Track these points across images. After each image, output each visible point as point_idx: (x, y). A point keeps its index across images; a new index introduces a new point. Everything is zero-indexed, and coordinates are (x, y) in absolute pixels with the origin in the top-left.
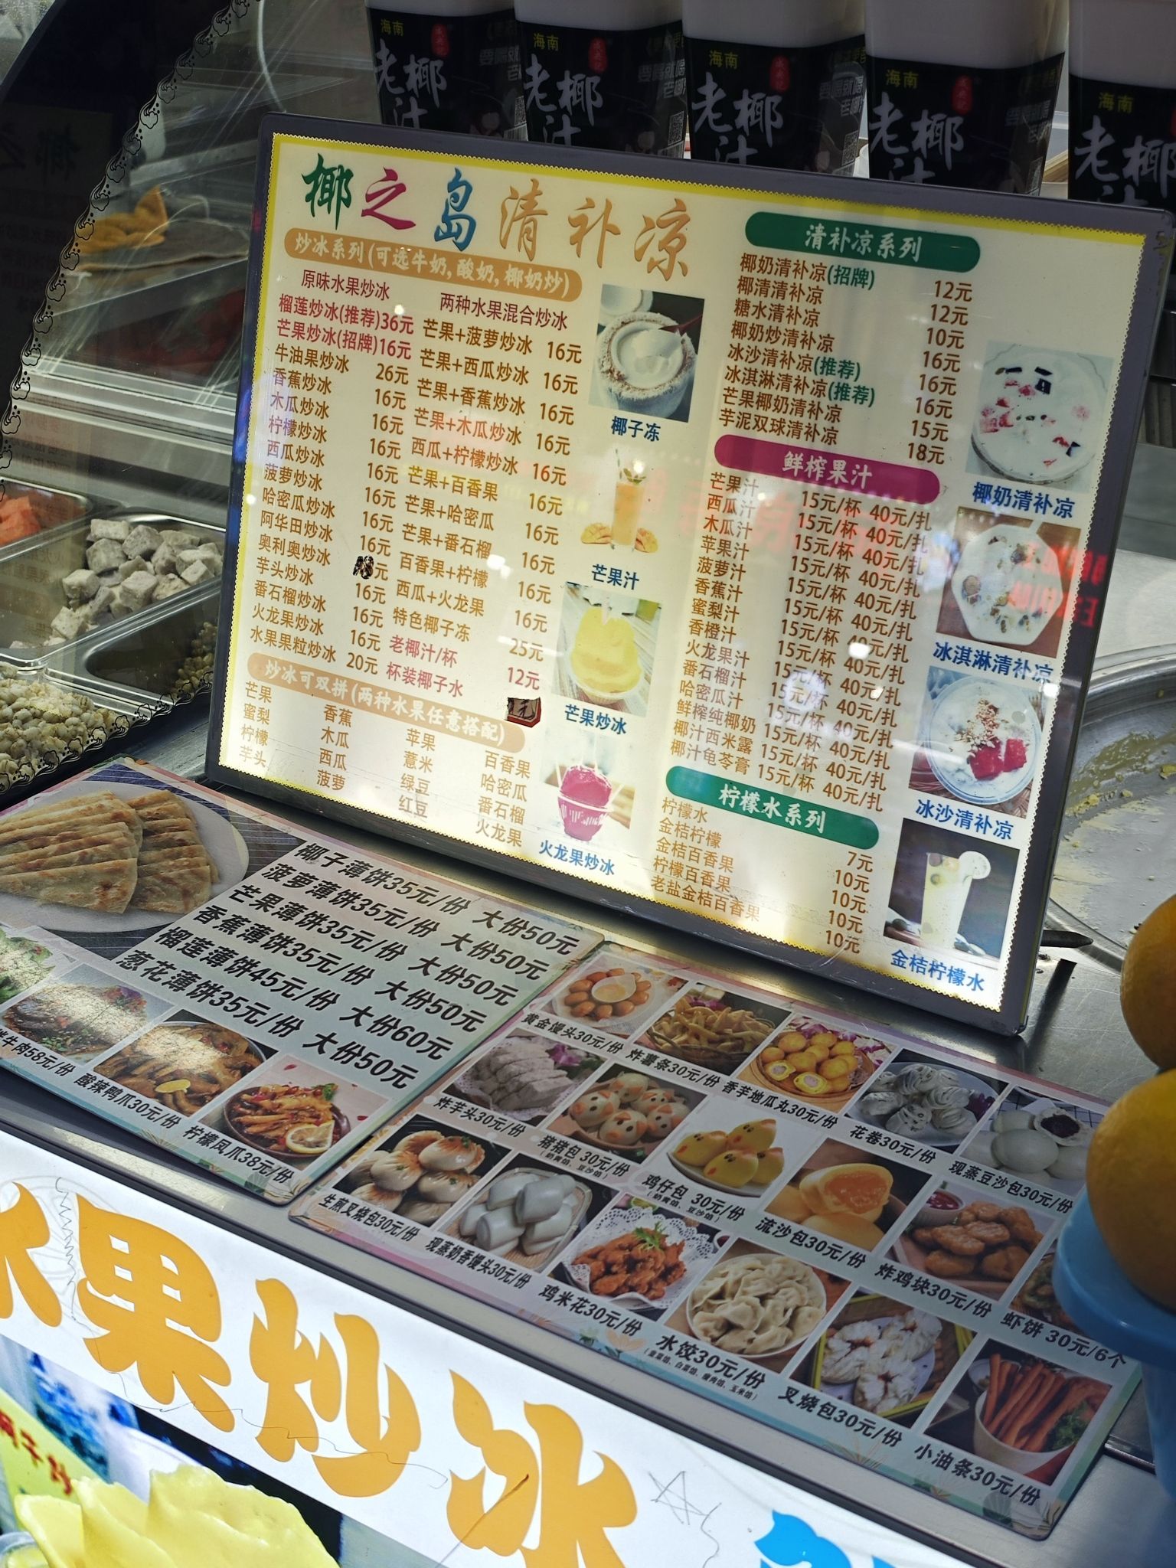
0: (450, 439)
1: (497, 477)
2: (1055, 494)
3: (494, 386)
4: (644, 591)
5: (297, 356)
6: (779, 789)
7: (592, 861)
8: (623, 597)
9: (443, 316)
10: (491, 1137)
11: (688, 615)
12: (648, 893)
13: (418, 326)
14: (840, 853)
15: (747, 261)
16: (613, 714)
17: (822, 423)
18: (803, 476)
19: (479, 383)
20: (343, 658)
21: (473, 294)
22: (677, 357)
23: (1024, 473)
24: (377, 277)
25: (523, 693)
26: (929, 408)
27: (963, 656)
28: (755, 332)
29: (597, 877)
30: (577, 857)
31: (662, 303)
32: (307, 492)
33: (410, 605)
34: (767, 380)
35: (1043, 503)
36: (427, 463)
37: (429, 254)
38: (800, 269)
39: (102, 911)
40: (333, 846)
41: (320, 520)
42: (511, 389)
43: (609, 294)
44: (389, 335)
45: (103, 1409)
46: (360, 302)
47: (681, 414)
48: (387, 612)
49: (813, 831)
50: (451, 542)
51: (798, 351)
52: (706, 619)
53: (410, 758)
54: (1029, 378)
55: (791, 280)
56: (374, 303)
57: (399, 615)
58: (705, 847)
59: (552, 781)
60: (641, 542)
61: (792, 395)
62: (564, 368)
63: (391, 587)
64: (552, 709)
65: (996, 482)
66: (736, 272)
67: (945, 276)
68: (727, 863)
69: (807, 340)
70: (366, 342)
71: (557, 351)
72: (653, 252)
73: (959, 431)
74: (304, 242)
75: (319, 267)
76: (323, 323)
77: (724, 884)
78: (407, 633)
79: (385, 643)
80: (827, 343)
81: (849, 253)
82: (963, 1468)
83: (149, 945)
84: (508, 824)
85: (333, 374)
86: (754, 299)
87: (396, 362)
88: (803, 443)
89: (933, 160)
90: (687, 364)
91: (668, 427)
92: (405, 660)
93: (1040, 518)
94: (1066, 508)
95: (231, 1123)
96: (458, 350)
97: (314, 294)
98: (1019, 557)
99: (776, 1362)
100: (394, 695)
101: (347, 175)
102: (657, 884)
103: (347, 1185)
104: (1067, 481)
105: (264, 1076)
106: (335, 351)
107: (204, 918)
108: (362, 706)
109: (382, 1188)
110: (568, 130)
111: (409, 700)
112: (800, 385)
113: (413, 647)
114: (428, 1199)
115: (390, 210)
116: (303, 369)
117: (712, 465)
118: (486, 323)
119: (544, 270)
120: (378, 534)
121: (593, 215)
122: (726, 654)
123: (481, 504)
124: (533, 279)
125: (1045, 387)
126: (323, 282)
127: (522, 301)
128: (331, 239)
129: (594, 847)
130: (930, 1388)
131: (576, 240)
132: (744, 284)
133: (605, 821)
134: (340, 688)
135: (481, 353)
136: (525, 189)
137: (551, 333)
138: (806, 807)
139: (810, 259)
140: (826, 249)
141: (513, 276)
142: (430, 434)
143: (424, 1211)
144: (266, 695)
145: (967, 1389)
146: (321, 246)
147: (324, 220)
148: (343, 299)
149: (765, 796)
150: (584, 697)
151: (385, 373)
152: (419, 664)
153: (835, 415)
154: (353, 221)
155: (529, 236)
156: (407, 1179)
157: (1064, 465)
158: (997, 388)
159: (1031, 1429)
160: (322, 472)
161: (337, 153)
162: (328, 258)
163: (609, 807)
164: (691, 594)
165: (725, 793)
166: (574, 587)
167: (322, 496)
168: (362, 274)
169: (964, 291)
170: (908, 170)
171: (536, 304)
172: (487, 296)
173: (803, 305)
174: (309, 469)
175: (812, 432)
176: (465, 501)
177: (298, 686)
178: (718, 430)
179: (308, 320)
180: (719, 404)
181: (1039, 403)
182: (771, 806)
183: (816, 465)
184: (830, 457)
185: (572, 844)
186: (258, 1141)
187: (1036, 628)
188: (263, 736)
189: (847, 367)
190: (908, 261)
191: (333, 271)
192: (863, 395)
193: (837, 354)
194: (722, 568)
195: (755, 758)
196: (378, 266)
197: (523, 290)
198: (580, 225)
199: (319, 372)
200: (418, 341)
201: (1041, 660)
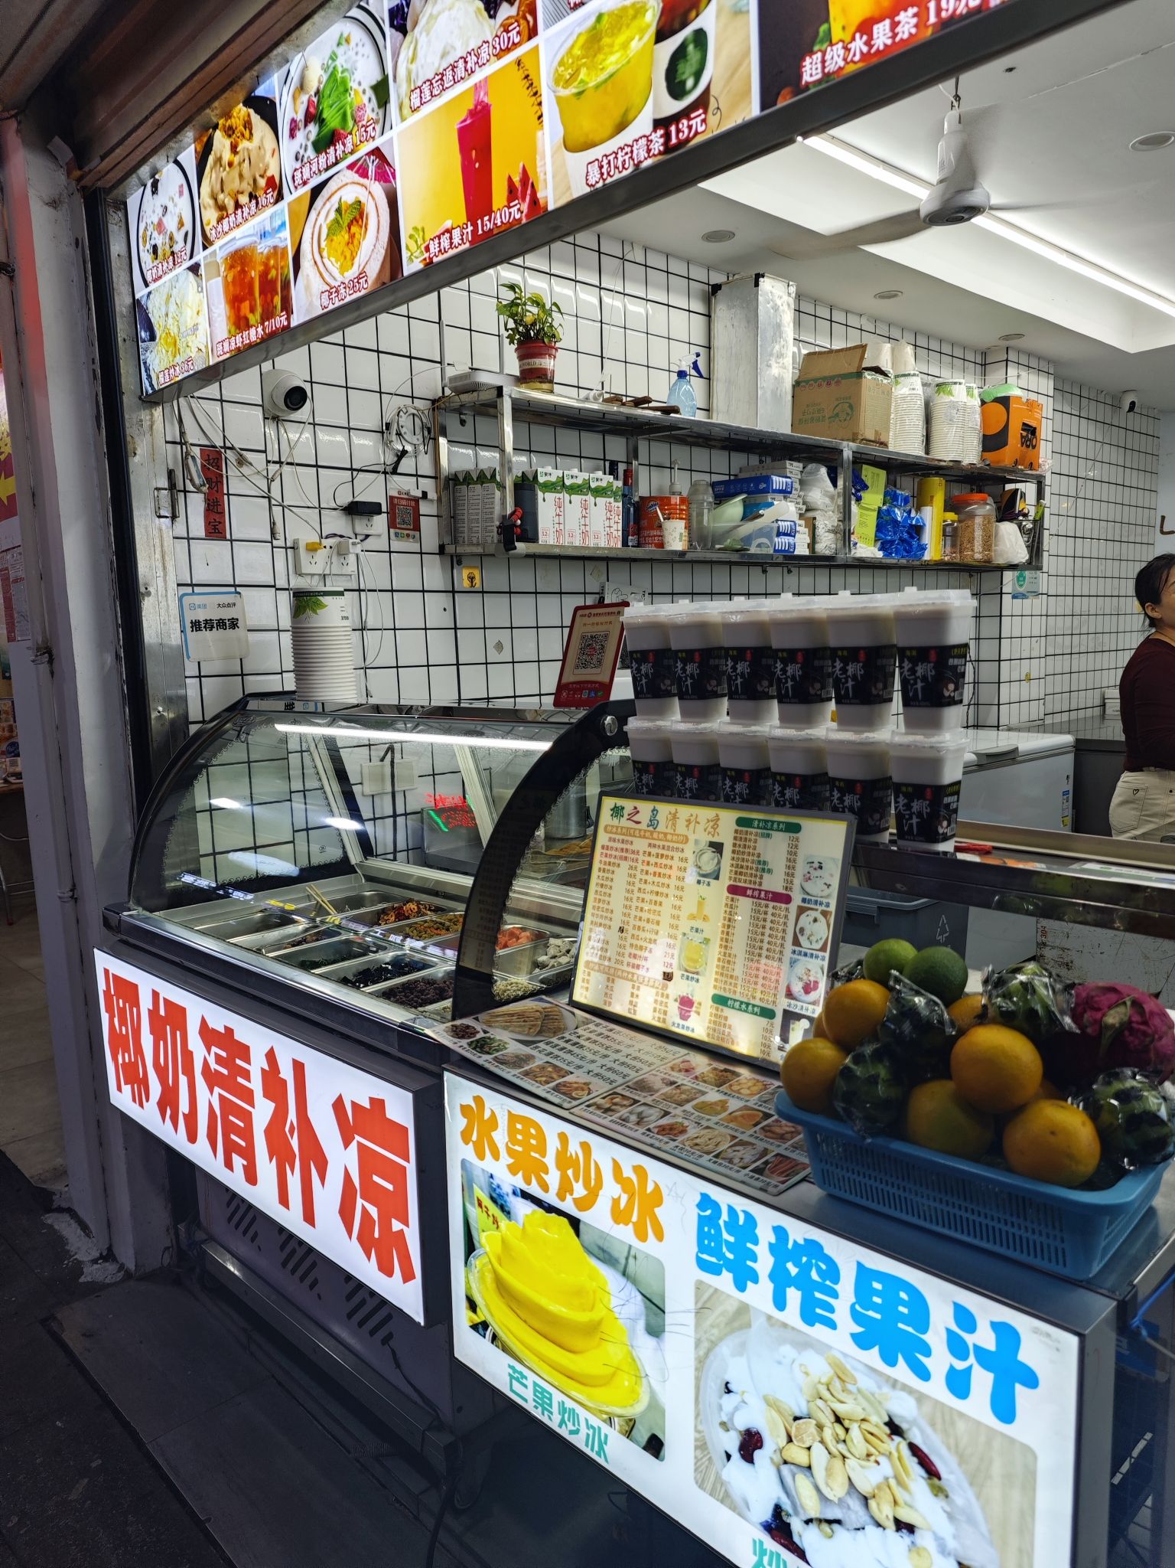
0: (649, 888)
1: (663, 899)
2: (825, 901)
3: (663, 871)
4: (705, 935)
5: (605, 863)
6: (746, 1000)
7: (688, 1028)
8: (698, 937)
9: (649, 850)
10: (637, 1098)
11: (718, 942)
12: (705, 1039)
13: (641, 853)
14: (764, 1021)
15: (736, 831)
16: (695, 976)
17: (758, 880)
18: (752, 897)
19: (658, 870)
20: (613, 960)
21: (657, 843)
22: (716, 861)
23: (814, 893)
24: (630, 839)
25: (668, 970)
26: (788, 875)
27: (800, 953)
28: (738, 852)
29: (689, 1034)
30: (683, 1027)
31: (712, 844)
32: (606, 906)
33: (635, 942)
34: (742, 867)
35: (821, 904)
36: (642, 895)
37: (645, 831)
38: (751, 834)
39: (528, 1034)
40: (604, 1023)
41: (609, 915)
42: (667, 871)
43: (697, 842)
44: (633, 856)
45: (510, 1192)
46: (625, 846)
47: (717, 878)
48: (628, 945)
49: (756, 1014)
50: (648, 921)
51: (750, 858)
52: (724, 943)
53: (632, 995)
54: (816, 865)
55: (748, 837)
56: (628, 846)
57: (632, 945)
58: (723, 1021)
59: (676, 1000)
60: (705, 919)
61: (749, 871)
62: (683, 865)
63: (629, 936)
64: (677, 974)
65: (808, 897)
66: (733, 835)
67: (792, 835)
68: (730, 1027)
69: (753, 855)
70: (626, 858)
71: (681, 860)
72: (709, 829)
73: (797, 881)
74: (609, 828)
75: (613, 836)
76: (614, 853)
77: (729, 1033)
78: (633, 951)
79: (627, 955)
80: (759, 855)
81: (765, 828)
82: (758, 1179)
83: (540, 1044)
84: (662, 1016)
85: (615, 869)
86: (738, 842)
87: (634, 864)
88: (752, 886)
89: (791, 802)
90: (719, 863)
91: (713, 882)
92: (632, 961)
93: (821, 908)
94: (828, 905)
95: (556, 1089)
96: (653, 860)
97: (611, 844)
98: (815, 920)
99: (708, 1153)
100: (628, 973)
101: (623, 808)
102: (708, 1035)
103: (588, 1106)
104: (828, 896)
105: (569, 1078)
106: (617, 861)
107: (559, 1039)
108: (619, 977)
109: (599, 1107)
110: (688, 795)
111: (633, 974)
112: (751, 868)
113: (635, 956)
114: (613, 1110)
115: (635, 818)
116: (607, 867)
117: (726, 894)
118: (661, 851)
119: (678, 835)
120: (626, 919)
121: (692, 819)
122: (730, 955)
123: (657, 908)
124: (675, 838)
125: (821, 868)
126: (614, 841)
127: (671, 844)
128: (617, 827)
129: (690, 1023)
130: (755, 1162)
131: (687, 826)
132: (735, 838)
133: (693, 1014)
134: (612, 971)
135: (659, 861)
136: (673, 811)
137: (680, 854)
138: (754, 1006)
139: (754, 830)
140: (758, 828)
141: (669, 837)
142: (643, 886)
143: (610, 1113)
144: (589, 974)
145: (766, 1163)
146: (614, 830)
147: (615, 821)
148: (620, 846)
149: (742, 1003)
150: (687, 971)
151: (631, 868)
152: (636, 962)
153: (761, 877)
154: (624, 822)
155: (674, 825)
156: (608, 1106)
157: (827, 892)
158: (807, 868)
159: (783, 1172)
160: (610, 899)
161: (620, 802)
162: (616, 833)
163: (694, 1009)
164: (720, 935)
165: (729, 1002)
166: (684, 934)
167: (610, 907)
168: (626, 838)
169: (797, 839)
170: (784, 805)
171: (675, 845)
172: (661, 843)
173: (752, 844)
174: (607, 898)
175: (755, 883)
176: (653, 907)
177: (599, 971)
178: (728, 883)
179: (609, 852)
180: (728, 875)
181: (819, 873)
182: (744, 1006)
183: (756, 893)
184: (760, 891)
185: (682, 1022)
186: (564, 1094)
187: (821, 943)
188: (587, 989)
189: (765, 863)
190: (781, 830)
191: (617, 837)
192: (770, 871)
193: (761, 859)
194: (729, 926)
195: (738, 990)
196: (630, 835)
197: (672, 841)
198: (689, 821)
199: (611, 868)
200: (641, 858)
201: (821, 954)
